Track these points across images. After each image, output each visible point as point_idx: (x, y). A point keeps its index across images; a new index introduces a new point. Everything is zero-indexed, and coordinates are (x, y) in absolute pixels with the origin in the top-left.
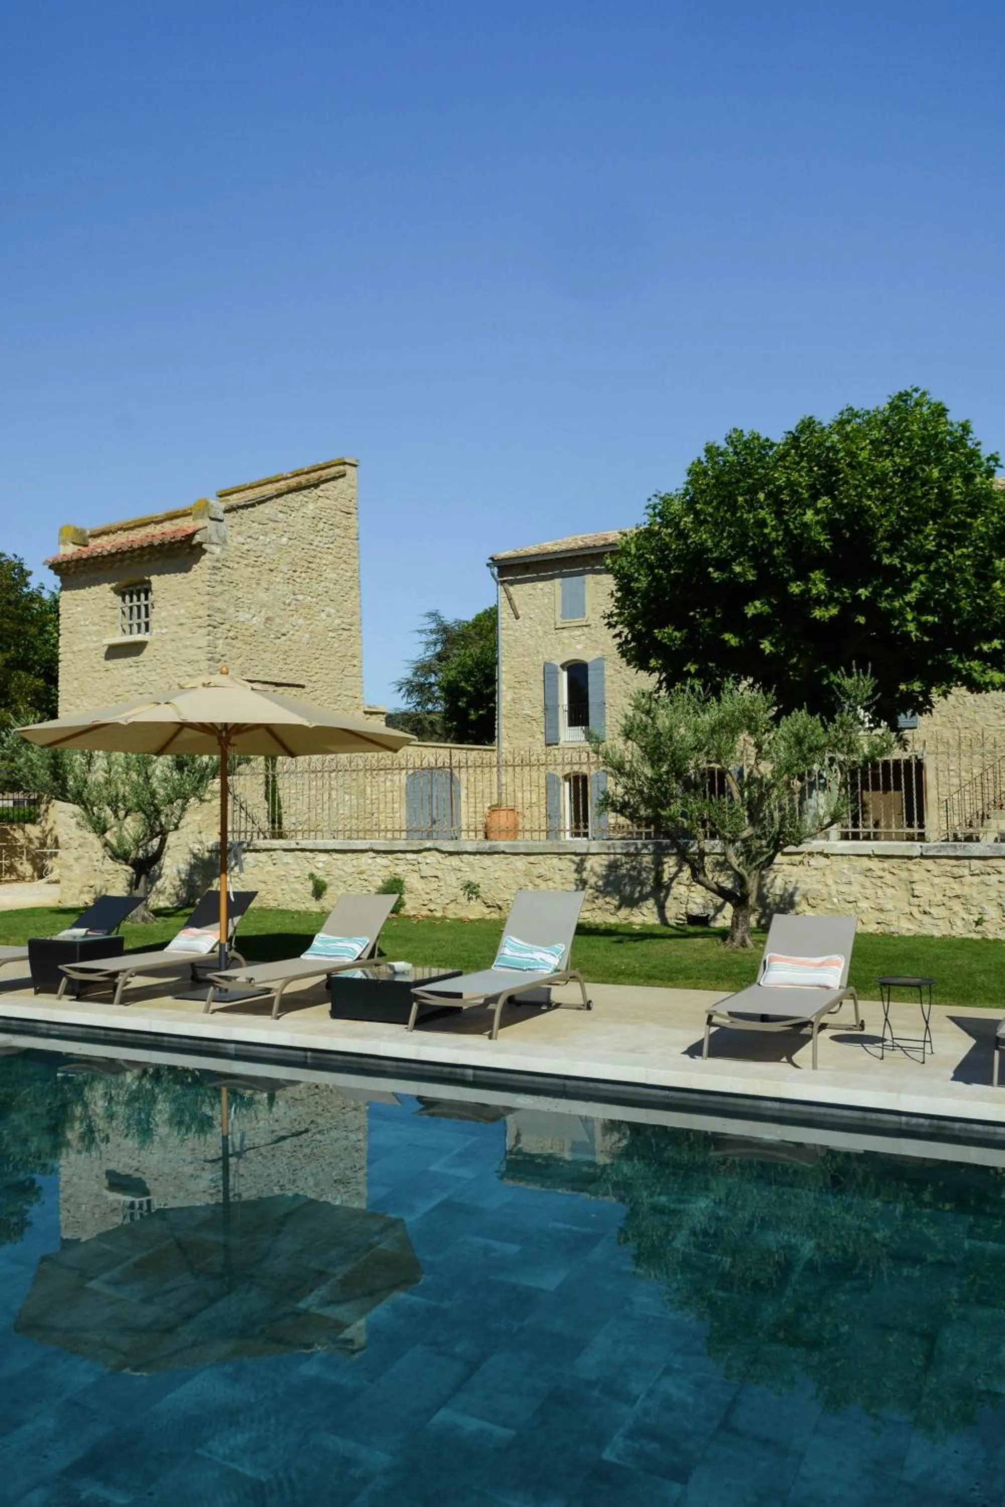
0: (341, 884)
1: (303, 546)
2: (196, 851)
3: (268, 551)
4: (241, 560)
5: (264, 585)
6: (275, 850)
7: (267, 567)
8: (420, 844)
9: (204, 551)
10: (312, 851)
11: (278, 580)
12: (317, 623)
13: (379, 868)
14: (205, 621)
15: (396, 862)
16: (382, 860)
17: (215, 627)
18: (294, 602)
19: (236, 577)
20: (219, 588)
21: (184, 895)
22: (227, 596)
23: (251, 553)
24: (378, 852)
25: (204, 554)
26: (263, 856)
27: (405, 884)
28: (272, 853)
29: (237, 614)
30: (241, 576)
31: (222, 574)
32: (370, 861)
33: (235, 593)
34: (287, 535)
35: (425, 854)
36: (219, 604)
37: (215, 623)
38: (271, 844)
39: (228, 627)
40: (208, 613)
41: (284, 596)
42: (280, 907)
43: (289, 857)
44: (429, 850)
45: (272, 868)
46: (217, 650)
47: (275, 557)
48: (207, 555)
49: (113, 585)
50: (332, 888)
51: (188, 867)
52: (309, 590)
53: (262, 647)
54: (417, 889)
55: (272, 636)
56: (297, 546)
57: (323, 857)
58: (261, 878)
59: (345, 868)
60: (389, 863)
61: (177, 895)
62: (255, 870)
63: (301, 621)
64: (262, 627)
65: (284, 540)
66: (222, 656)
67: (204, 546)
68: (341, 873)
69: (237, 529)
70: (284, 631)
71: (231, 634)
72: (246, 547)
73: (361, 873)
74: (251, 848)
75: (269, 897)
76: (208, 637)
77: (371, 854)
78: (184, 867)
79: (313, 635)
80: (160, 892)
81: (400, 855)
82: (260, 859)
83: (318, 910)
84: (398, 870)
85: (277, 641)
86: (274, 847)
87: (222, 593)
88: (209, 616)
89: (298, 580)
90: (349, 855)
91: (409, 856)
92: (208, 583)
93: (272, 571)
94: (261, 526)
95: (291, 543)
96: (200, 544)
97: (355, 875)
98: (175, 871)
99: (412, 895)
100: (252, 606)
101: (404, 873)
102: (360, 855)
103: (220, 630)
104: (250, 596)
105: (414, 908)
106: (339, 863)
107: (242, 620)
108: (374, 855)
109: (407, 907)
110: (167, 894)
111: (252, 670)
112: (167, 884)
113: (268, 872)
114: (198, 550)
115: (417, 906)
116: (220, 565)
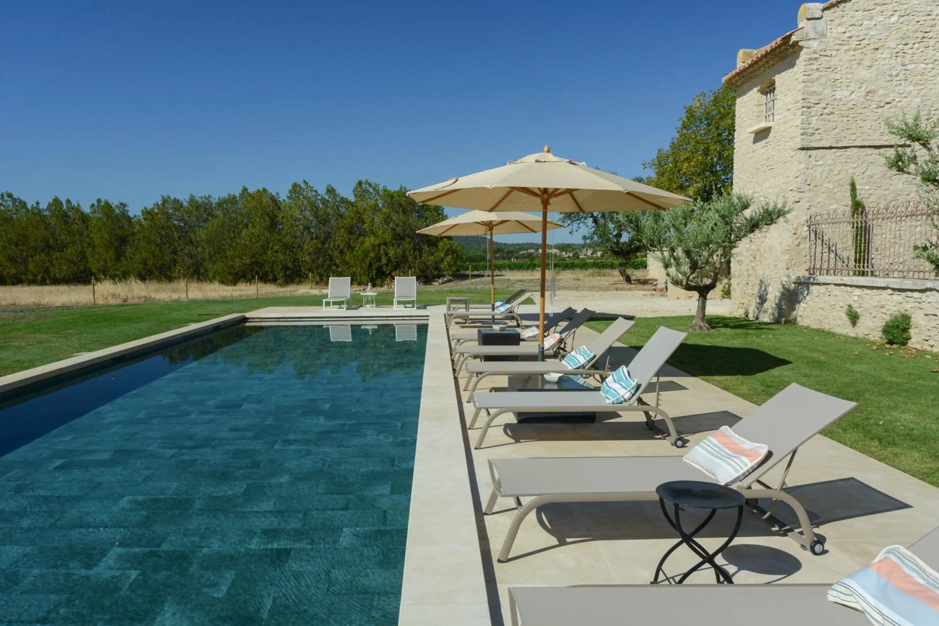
0: (868, 315)
1: (917, 19)
2: (784, 283)
3: (873, 33)
4: (840, 47)
5: (867, 63)
6: (829, 284)
7: (872, 46)
8: (923, 284)
9: (802, 48)
10: (851, 286)
11: (884, 56)
12: (931, 86)
13: (894, 303)
14: (802, 103)
15: (907, 299)
16: (898, 297)
17: (809, 108)
18: (903, 72)
19: (834, 62)
20: (815, 75)
21: (777, 315)
22: (823, 81)
23: (853, 39)
24: (894, 289)
25: (802, 50)
26: (822, 289)
27: (912, 320)
28: (827, 286)
29: (834, 93)
30: (840, 61)
31: (819, 63)
32: (889, 297)
33: (833, 76)
34: (898, 13)
35: (928, 293)
36: (816, 87)
37: (809, 104)
38: (826, 279)
39: (824, 106)
40: (803, 96)
41: (890, 69)
42: (831, 330)
43: (837, 291)
44: (931, 290)
45: (827, 299)
46: (811, 125)
47: (882, 37)
48: (804, 50)
49: (758, 88)
50: (864, 318)
51: (780, 295)
52: (923, 58)
53: (861, 117)
54: (920, 325)
55: (874, 106)
56: (910, 21)
57: (858, 292)
58: (821, 306)
59: (871, 302)
60: (902, 300)
61: (773, 314)
62: (817, 300)
63: (911, 88)
64: (862, 100)
65: (894, 19)
66: (817, 130)
67: (800, 44)
68: (869, 306)
69: (837, 22)
70: (888, 100)
71: (826, 111)
72: (847, 35)
73: (883, 307)
74: (815, 282)
75: (825, 321)
76: (802, 117)
77: (890, 291)
78: (778, 294)
79: (925, 98)
80: (766, 311)
81: (909, 294)
82: (820, 291)
83: (854, 335)
84: (908, 306)
85: (880, 110)
86: (828, 282)
87: (818, 79)
88: (803, 99)
89: (910, 52)
90: (875, 291)
91: (916, 295)
92: (804, 73)
93: (877, 49)
94: (867, 12)
95: (902, 19)
96: (796, 43)
97: (878, 309)
98: (773, 296)
99: (917, 331)
100: (851, 84)
101: (912, 310)
102: (882, 292)
103: (815, 109)
104: (850, 76)
105: (918, 342)
106: (868, 297)
107: (839, 97)
108: (891, 292)
109: (913, 340)
110: (769, 313)
111: (848, 138)
112: (769, 307)
113: (825, 301)
114: (796, 47)
115: (920, 340)
116: (817, 56)
